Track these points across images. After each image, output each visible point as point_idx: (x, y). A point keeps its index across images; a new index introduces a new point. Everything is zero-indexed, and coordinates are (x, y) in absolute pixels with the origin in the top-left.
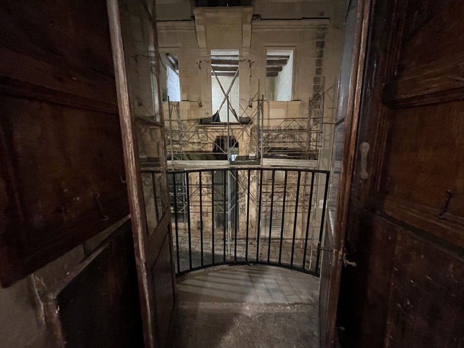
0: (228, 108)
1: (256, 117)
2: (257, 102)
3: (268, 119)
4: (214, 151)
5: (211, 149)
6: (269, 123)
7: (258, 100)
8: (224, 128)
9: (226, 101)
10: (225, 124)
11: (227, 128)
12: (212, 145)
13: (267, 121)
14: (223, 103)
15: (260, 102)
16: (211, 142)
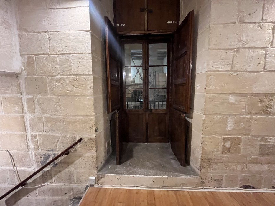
0: (139, 77)
1: (153, 81)
2: (153, 74)
3: (159, 82)
4: (132, 97)
5: (131, 96)
6: (159, 84)
7: (154, 73)
8: (137, 86)
9: (138, 73)
10: (138, 84)
11: (138, 86)
12: (131, 94)
13: (158, 83)
14: (137, 74)
15: (155, 74)
16: (131, 93)
